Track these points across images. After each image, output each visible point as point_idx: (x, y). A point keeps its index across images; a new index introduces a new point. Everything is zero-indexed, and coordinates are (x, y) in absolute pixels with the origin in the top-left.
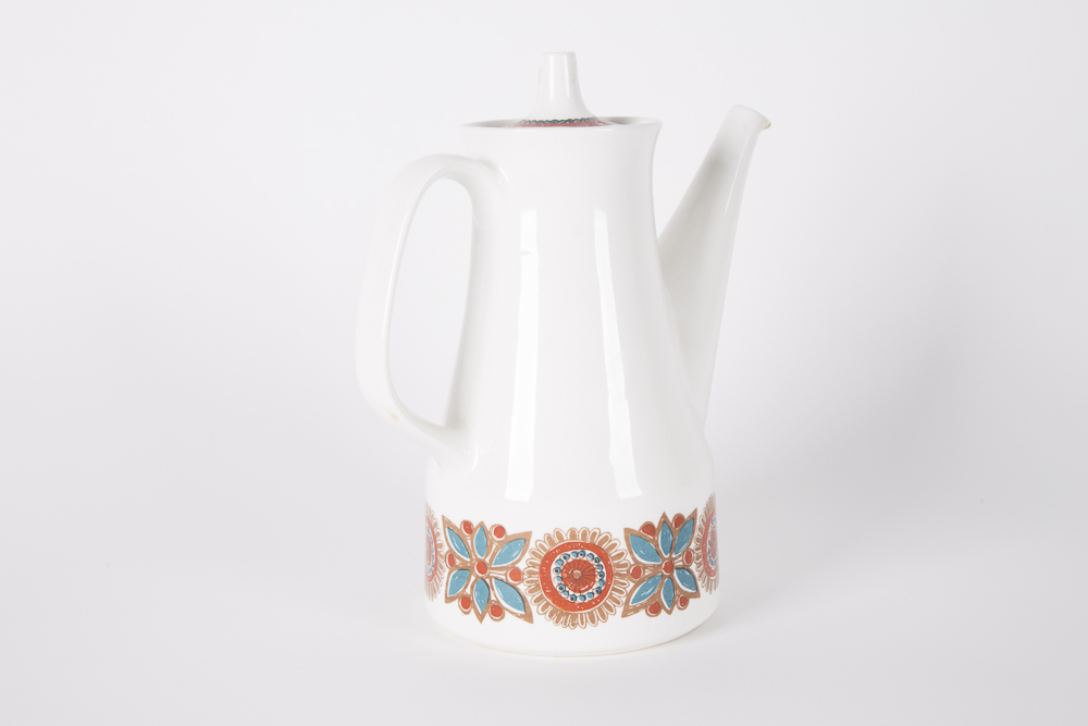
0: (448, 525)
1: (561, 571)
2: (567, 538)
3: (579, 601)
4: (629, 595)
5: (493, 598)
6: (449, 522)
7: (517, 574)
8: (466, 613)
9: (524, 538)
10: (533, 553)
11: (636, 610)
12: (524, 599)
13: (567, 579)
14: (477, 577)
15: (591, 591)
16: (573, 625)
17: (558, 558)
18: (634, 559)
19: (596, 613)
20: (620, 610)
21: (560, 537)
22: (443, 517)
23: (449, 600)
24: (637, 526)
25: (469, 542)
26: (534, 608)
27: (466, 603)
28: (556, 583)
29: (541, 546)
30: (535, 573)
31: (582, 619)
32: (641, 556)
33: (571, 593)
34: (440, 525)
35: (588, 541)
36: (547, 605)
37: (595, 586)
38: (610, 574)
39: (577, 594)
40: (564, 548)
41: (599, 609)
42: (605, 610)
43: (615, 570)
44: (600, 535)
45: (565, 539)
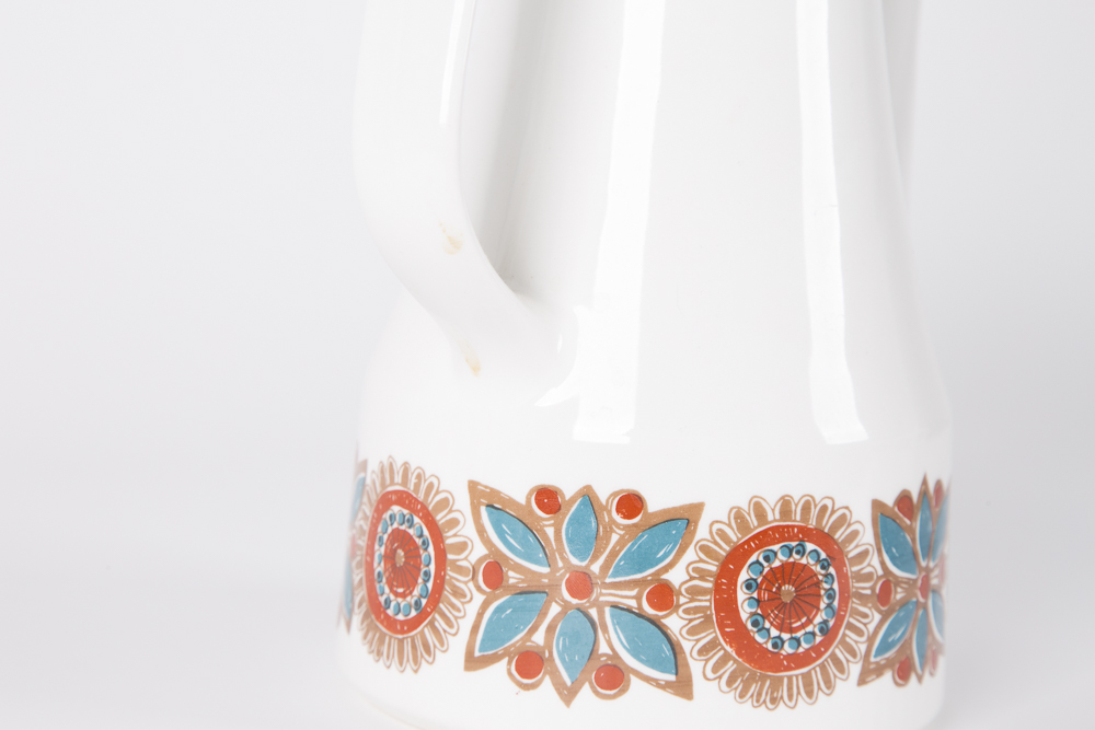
0: (488, 500)
1: (759, 587)
2: (773, 517)
3: (788, 649)
4: (871, 640)
5: (603, 648)
6: (494, 493)
7: (663, 595)
8: (526, 687)
9: (683, 520)
10: (704, 549)
11: (879, 671)
12: (675, 648)
13: (769, 603)
14: (566, 606)
15: (809, 629)
16: (774, 700)
17: (753, 558)
18: (883, 563)
19: (817, 677)
20: (855, 669)
21: (760, 513)
22: (473, 487)
23: (473, 662)
24: (889, 500)
25: (550, 532)
26: (696, 667)
27: (529, 665)
28: (745, 611)
29: (722, 534)
30: (704, 591)
31: (790, 688)
32: (893, 559)
33: (774, 632)
34: (463, 502)
35: (812, 523)
36: (726, 658)
37: (818, 620)
38: (846, 595)
39: (785, 636)
40: (763, 539)
41: (823, 667)
42: (832, 669)
43: (855, 585)
44: (833, 512)
45: (770, 518)
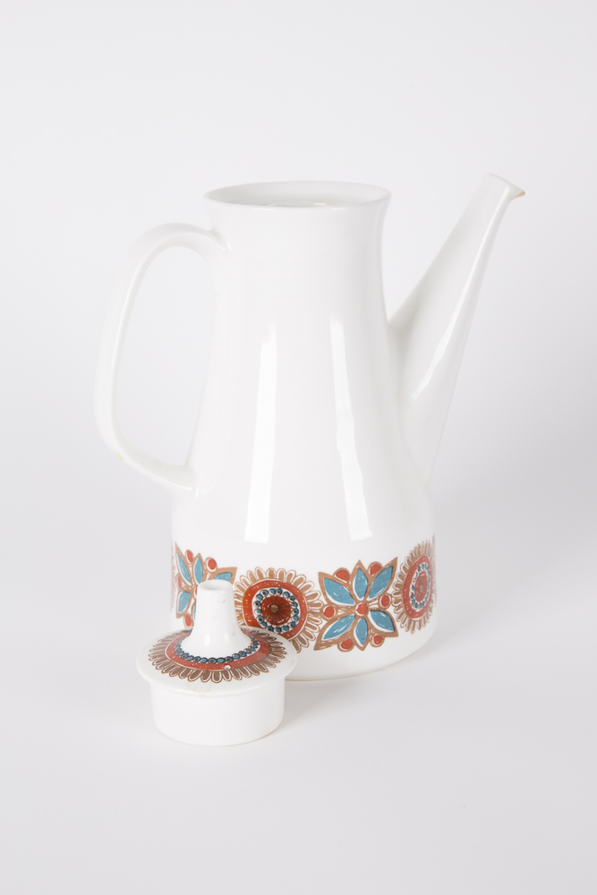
1: (261, 605)
2: (266, 576)
3: (276, 632)
4: (321, 632)
6: (179, 550)
9: (231, 572)
10: (238, 586)
11: (328, 645)
13: (265, 612)
15: (286, 624)
17: (258, 593)
18: (327, 599)
20: (312, 643)
21: (260, 575)
22: (176, 545)
24: (331, 571)
25: (191, 569)
28: (256, 614)
29: (245, 581)
30: (239, 604)
32: (334, 598)
33: (269, 624)
34: (174, 550)
35: (285, 581)
37: (290, 621)
38: (305, 612)
39: (274, 626)
40: (264, 585)
41: (294, 640)
42: (299, 642)
43: (309, 608)
44: (295, 576)
45: (265, 576)
